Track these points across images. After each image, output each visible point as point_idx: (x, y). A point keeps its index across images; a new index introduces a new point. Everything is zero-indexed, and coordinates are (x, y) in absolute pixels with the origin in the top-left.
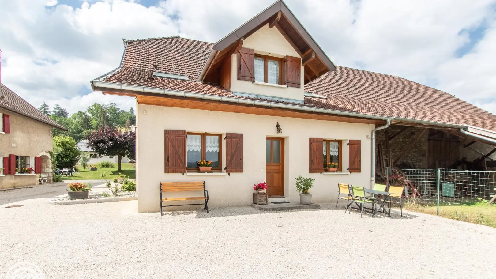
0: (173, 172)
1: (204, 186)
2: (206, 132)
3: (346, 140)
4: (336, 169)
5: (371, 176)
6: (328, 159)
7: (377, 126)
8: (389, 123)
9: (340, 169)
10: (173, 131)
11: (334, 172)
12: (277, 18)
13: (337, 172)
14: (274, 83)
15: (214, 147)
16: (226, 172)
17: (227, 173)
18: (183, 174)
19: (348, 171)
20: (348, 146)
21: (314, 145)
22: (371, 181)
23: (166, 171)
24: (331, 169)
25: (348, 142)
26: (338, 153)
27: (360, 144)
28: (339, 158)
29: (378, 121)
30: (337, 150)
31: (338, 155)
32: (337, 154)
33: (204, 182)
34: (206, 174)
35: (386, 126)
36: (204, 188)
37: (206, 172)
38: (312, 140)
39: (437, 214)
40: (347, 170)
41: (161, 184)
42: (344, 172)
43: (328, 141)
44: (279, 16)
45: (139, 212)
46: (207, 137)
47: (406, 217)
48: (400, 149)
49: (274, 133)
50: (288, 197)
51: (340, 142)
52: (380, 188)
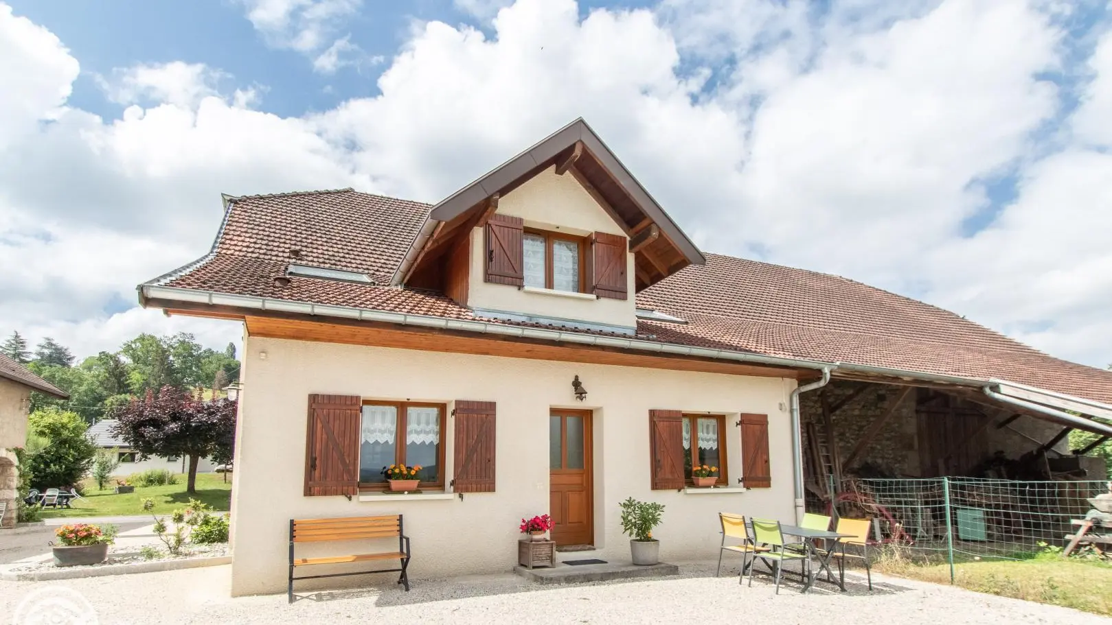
0: (325, 493)
1: (401, 525)
2: (408, 399)
3: (735, 414)
4: (713, 480)
5: (796, 497)
6: (695, 457)
7: (803, 381)
8: (828, 376)
9: (723, 480)
10: (329, 396)
11: (708, 487)
12: (573, 155)
13: (715, 487)
14: (567, 289)
15: (427, 433)
16: (454, 492)
17: (457, 495)
18: (350, 499)
19: (742, 484)
20: (739, 427)
21: (661, 425)
22: (796, 507)
23: (308, 492)
24: (702, 481)
25: (739, 419)
26: (716, 443)
27: (767, 423)
28: (719, 455)
29: (803, 372)
30: (715, 437)
31: (718, 449)
32: (713, 445)
33: (401, 516)
34: (406, 497)
35: (822, 383)
36: (401, 531)
37: (406, 492)
38: (657, 414)
39: (952, 582)
40: (740, 481)
41: (292, 523)
42: (732, 487)
43: (693, 418)
44: (578, 152)
45: (234, 596)
46: (411, 411)
47: (880, 592)
48: (857, 432)
49: (568, 400)
50: (602, 548)
51: (721, 419)
52: (817, 524)
